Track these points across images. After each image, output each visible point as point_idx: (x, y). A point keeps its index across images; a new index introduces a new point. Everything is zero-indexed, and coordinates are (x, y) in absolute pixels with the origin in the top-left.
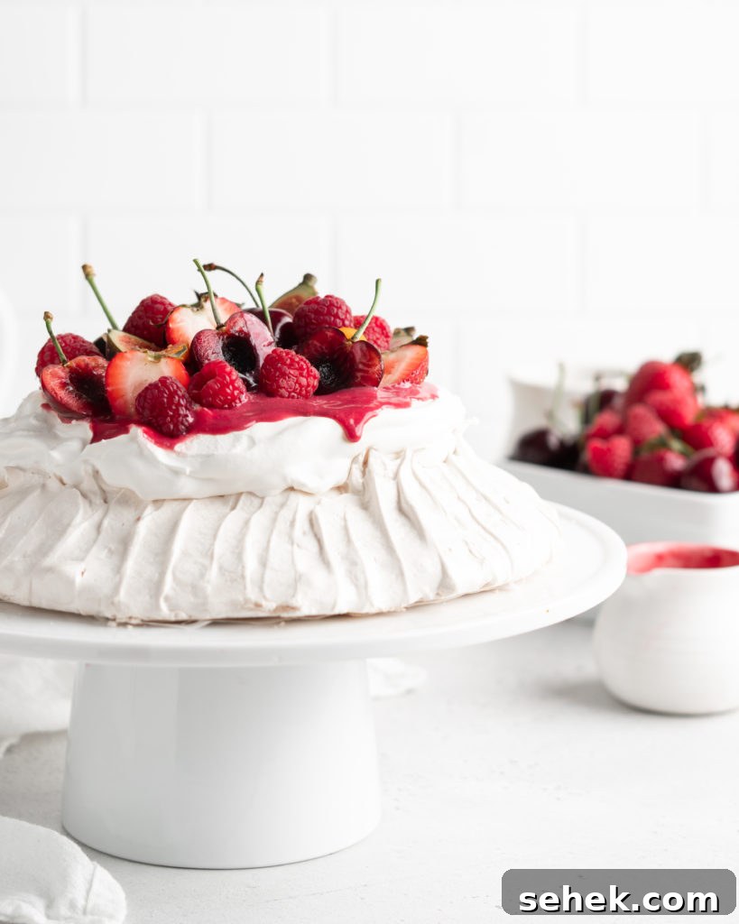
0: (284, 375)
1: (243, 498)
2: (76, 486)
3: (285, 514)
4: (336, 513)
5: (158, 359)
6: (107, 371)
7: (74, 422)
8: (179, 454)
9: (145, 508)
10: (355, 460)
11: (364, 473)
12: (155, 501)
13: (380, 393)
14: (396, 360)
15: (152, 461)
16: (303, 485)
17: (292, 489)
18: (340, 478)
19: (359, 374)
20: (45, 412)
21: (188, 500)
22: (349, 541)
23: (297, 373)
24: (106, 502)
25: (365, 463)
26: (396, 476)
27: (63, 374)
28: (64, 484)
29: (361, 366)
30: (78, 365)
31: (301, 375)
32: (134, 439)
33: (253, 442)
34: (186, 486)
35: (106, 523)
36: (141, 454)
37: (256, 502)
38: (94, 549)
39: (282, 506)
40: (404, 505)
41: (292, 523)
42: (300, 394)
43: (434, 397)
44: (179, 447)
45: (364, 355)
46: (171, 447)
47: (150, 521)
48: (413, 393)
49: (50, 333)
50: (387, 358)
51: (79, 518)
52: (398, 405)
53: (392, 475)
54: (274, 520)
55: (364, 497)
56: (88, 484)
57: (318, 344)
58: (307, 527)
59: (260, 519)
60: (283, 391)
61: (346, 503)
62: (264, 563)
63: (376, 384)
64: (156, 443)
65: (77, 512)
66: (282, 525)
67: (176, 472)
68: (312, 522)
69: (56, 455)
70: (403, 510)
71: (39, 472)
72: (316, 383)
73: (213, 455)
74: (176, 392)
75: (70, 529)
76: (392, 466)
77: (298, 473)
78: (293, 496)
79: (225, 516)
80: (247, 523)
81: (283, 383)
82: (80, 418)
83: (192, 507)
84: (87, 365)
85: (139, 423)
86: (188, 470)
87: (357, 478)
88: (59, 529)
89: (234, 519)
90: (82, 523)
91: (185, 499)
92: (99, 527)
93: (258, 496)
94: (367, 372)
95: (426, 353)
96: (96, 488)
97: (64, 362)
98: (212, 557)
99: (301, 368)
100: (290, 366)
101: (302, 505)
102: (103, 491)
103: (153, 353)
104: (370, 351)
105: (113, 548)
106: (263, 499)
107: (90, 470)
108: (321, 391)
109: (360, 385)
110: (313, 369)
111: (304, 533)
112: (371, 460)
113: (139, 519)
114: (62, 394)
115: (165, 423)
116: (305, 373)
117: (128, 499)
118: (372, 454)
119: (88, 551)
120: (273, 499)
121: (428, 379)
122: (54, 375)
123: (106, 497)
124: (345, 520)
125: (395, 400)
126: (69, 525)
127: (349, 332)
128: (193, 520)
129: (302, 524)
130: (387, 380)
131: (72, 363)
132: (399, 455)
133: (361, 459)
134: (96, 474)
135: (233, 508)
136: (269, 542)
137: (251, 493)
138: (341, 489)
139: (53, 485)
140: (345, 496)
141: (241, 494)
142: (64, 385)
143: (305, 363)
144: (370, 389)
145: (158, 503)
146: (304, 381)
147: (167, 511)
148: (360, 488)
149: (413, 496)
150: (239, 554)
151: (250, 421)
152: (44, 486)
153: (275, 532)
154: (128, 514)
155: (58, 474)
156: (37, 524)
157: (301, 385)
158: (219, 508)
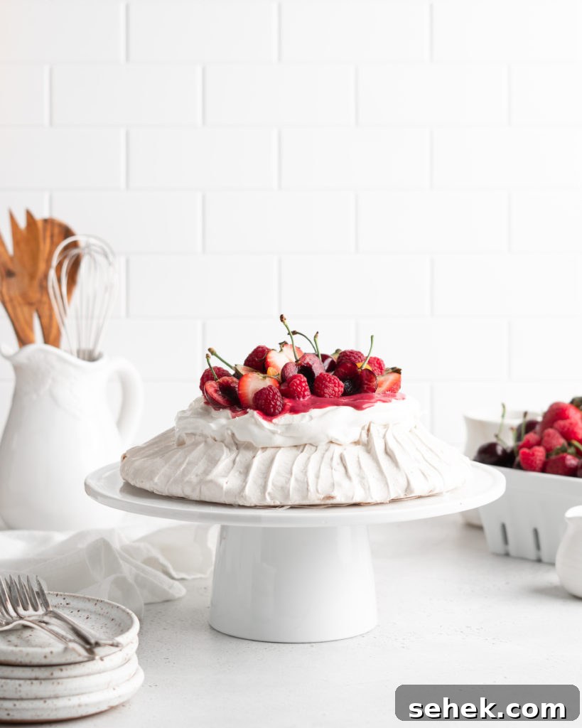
0: (326, 387)
1: (307, 446)
2: (223, 442)
3: (328, 455)
4: (354, 454)
5: (265, 378)
6: (239, 384)
7: (221, 410)
8: (275, 424)
9: (257, 451)
10: (363, 428)
11: (368, 435)
12: (263, 448)
13: (375, 394)
14: (385, 381)
15: (261, 427)
16: (337, 440)
17: (331, 442)
18: (356, 438)
19: (366, 386)
20: (206, 406)
21: (279, 447)
22: (360, 468)
23: (333, 385)
24: (237, 449)
25: (368, 430)
26: (384, 437)
27: (216, 386)
28: (216, 441)
29: (366, 382)
30: (223, 381)
31: (335, 386)
32: (253, 416)
33: (311, 418)
34: (278, 440)
35: (238, 459)
36: (257, 423)
37: (314, 448)
38: (232, 472)
39: (327, 450)
40: (388, 450)
41: (332, 459)
42: (335, 396)
43: (403, 399)
44: (275, 420)
45: (368, 376)
46: (271, 421)
47: (260, 459)
48: (394, 396)
49: (209, 365)
50: (380, 379)
51: (223, 457)
52: (384, 402)
53: (382, 436)
54: (323, 458)
55: (368, 447)
56: (228, 439)
57: (343, 371)
58: (339, 461)
59: (315, 457)
60: (326, 395)
61: (359, 450)
62: (318, 477)
63: (374, 391)
64: (263, 418)
65: (223, 453)
66: (327, 459)
67: (274, 433)
68: (342, 458)
69: (213, 426)
70: (388, 453)
71: (202, 435)
72: (343, 389)
73: (291, 424)
74: (276, 394)
75: (219, 463)
76: (383, 431)
77: (334, 434)
78: (332, 445)
79: (298, 455)
80: (309, 458)
81: (326, 391)
82: (224, 408)
83: (281, 451)
84: (228, 382)
85: (255, 409)
86: (279, 432)
87: (364, 438)
88: (214, 462)
89: (302, 457)
90: (226, 458)
91: (277, 447)
92: (234, 462)
93: (315, 446)
94: (369, 385)
95: (400, 377)
96: (232, 442)
97: (216, 379)
98: (291, 474)
99: (335, 383)
100: (330, 382)
101: (337, 450)
102: (236, 444)
103: (262, 375)
104: (371, 374)
105: (242, 470)
106: (317, 447)
107: (229, 432)
108: (345, 394)
109: (366, 392)
110: (341, 383)
111: (338, 464)
112: (372, 429)
113: (254, 457)
114: (215, 396)
115: (270, 408)
116: (337, 385)
117: (249, 447)
118: (372, 424)
119: (229, 473)
120: (322, 446)
121: (400, 391)
122: (212, 386)
123: (237, 445)
124: (358, 458)
125: (383, 399)
126: (219, 460)
127: (359, 365)
128: (282, 457)
129: (337, 459)
130: (379, 390)
131: (220, 380)
132: (386, 426)
133: (366, 428)
134: (233, 435)
135: (302, 452)
136: (320, 467)
137: (311, 444)
138: (357, 443)
139: (210, 441)
140: (358, 446)
141: (306, 444)
142: (216, 391)
143: (337, 380)
144: (370, 394)
145: (264, 449)
146: (336, 389)
147: (269, 453)
148: (366, 442)
149: (393, 445)
150: (305, 472)
151: (310, 408)
152: (206, 442)
153: (323, 464)
154: (249, 454)
155: (213, 436)
156: (202, 461)
157: (335, 392)
158: (294, 451)
